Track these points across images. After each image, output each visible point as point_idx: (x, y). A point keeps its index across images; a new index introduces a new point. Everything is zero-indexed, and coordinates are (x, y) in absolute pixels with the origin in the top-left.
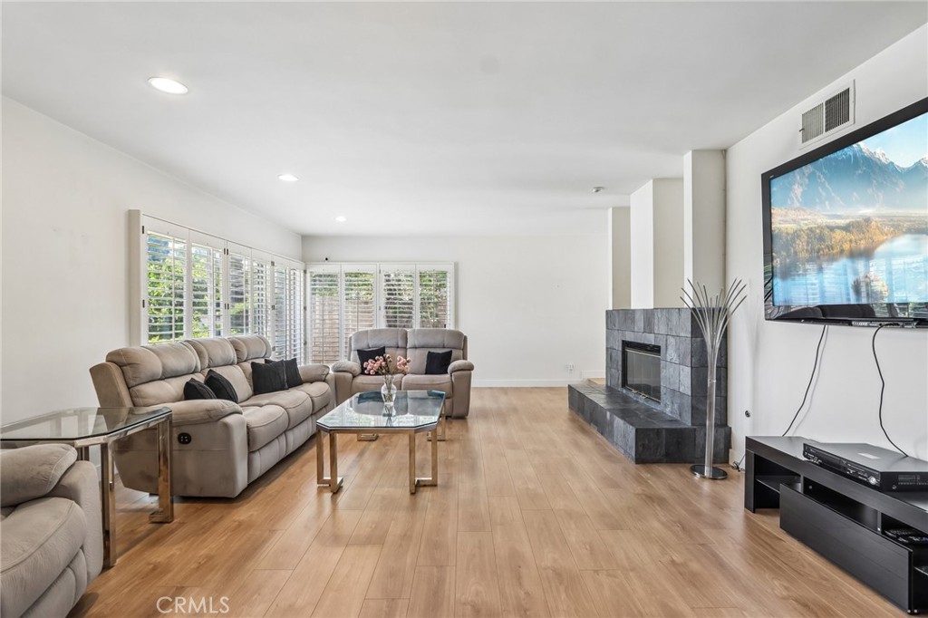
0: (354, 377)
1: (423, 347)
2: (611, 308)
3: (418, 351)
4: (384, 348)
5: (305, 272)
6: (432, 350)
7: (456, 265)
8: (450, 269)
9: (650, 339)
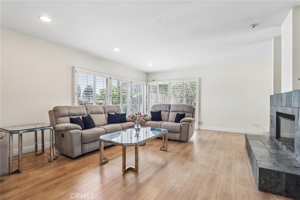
0: (146, 121)
1: (176, 111)
2: (273, 94)
3: (174, 113)
4: (161, 111)
5: (147, 85)
6: (179, 113)
7: (200, 79)
8: (197, 81)
9: (289, 111)
